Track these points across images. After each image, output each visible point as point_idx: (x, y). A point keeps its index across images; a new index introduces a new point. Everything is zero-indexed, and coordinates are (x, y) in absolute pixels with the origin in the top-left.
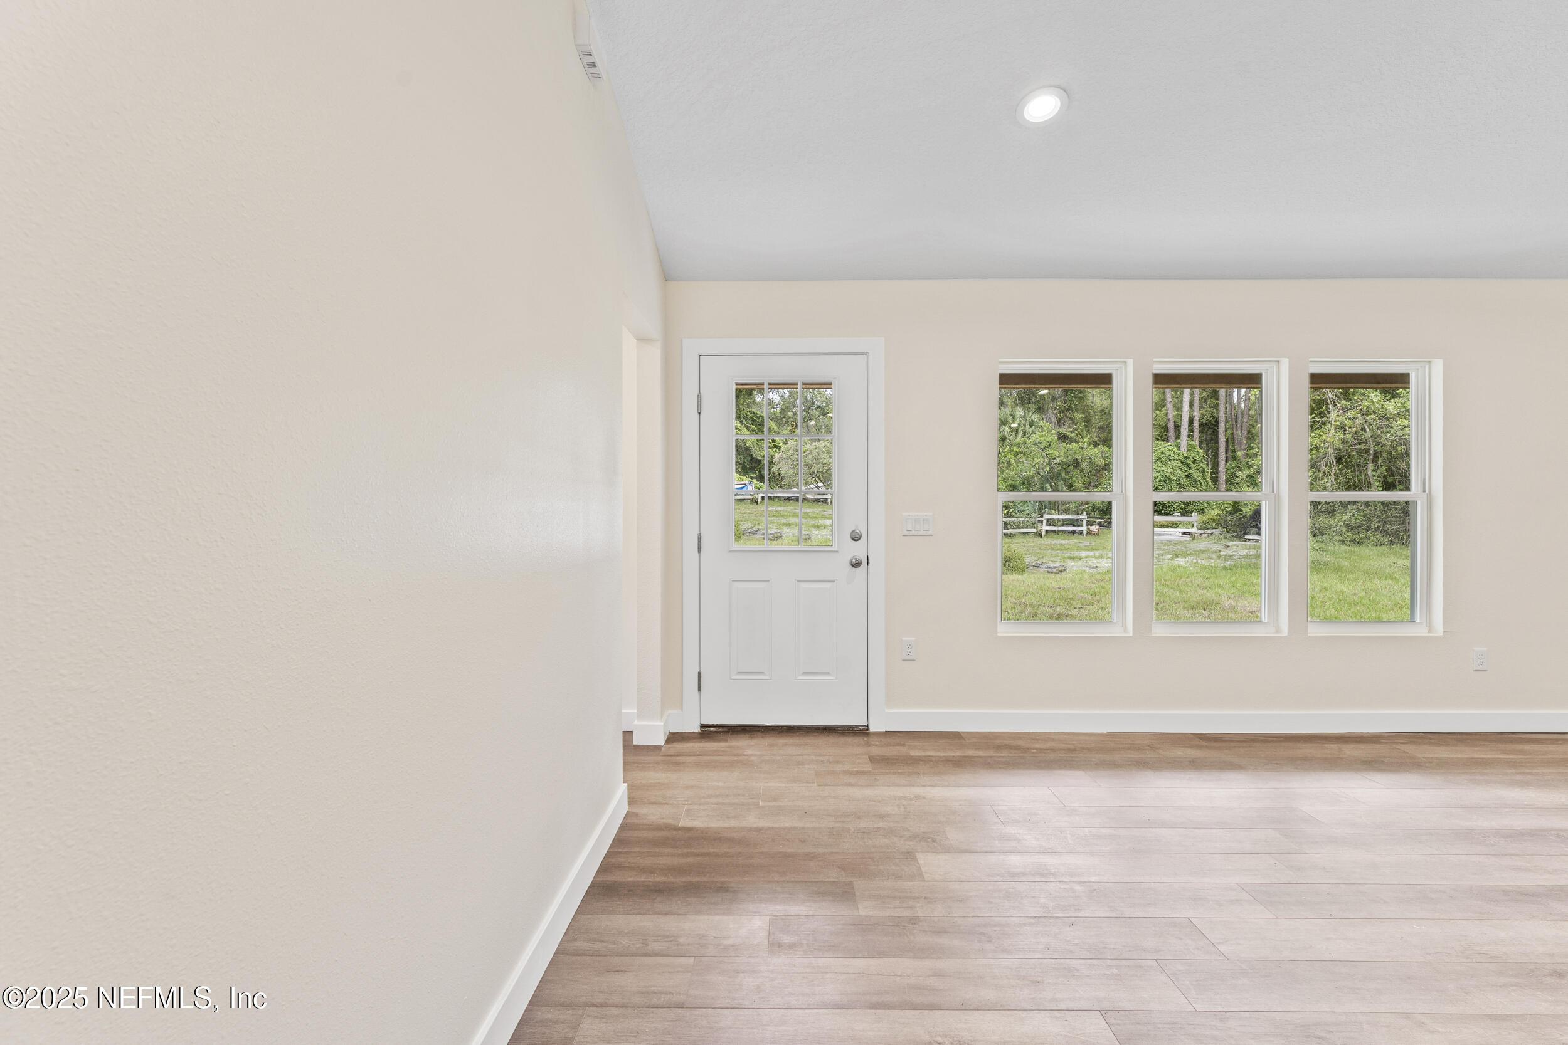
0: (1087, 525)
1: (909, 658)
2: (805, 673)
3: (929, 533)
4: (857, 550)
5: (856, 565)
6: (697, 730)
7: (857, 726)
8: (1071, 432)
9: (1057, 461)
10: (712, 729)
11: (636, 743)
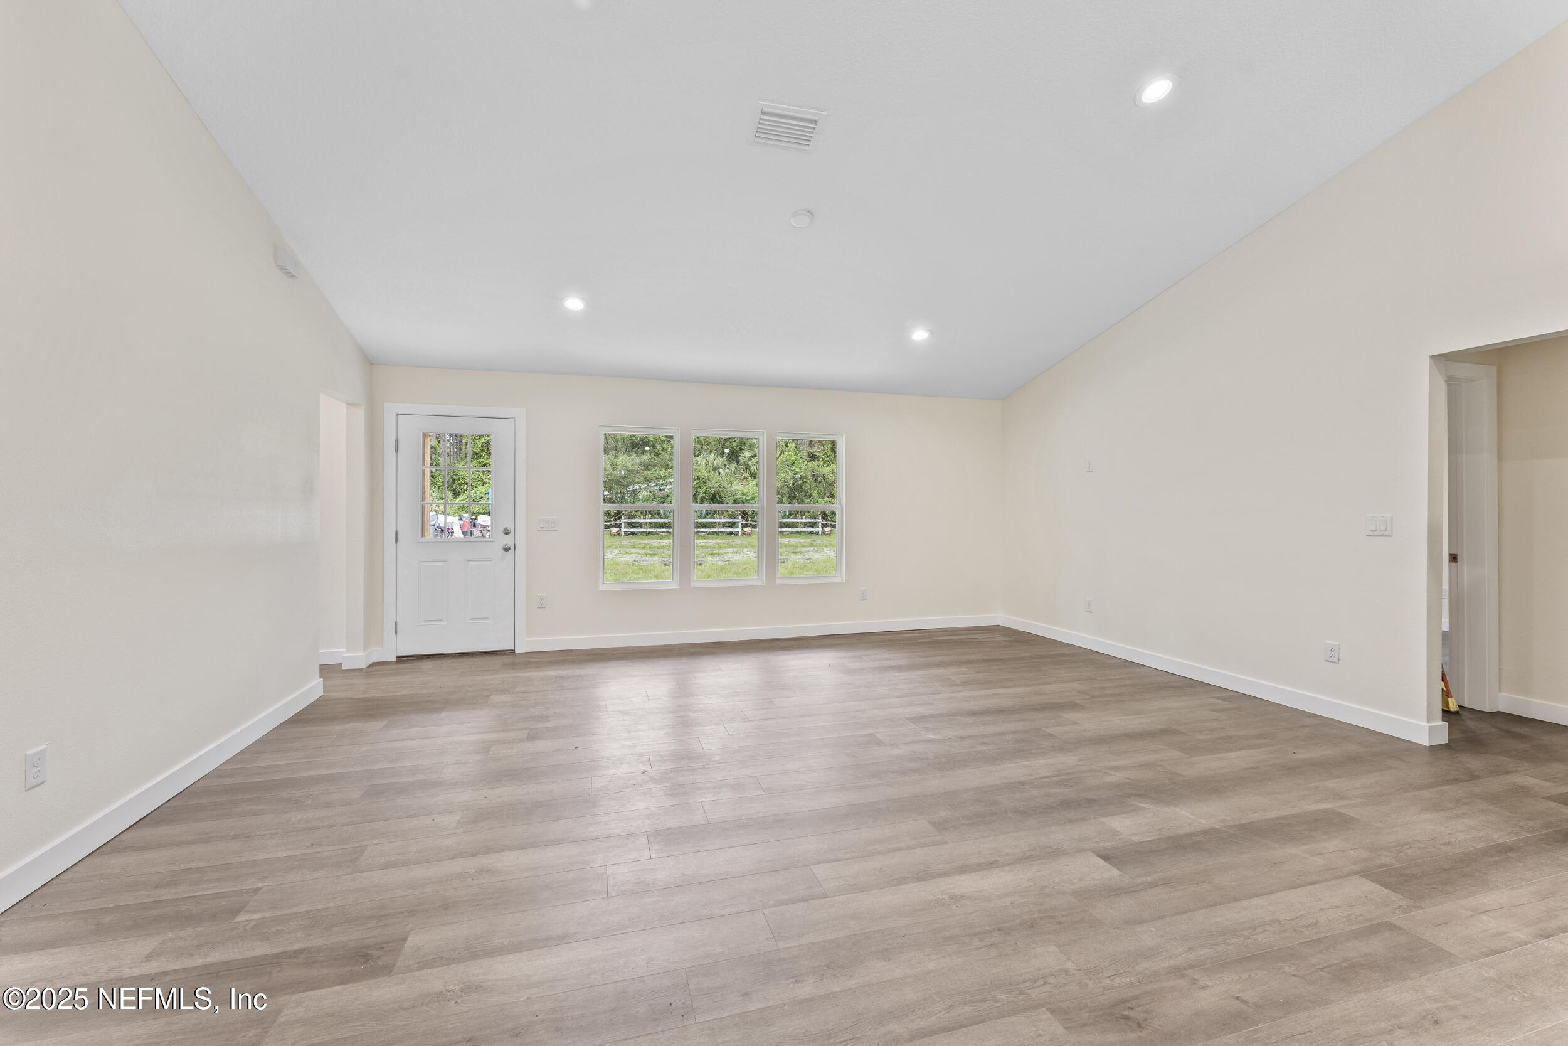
0: (822, 527)
1: (542, 606)
2: (472, 619)
3: (555, 529)
4: (508, 540)
5: (507, 549)
6: (394, 659)
7: (507, 651)
8: (820, 452)
9: (798, 475)
10: (405, 659)
11: (343, 668)
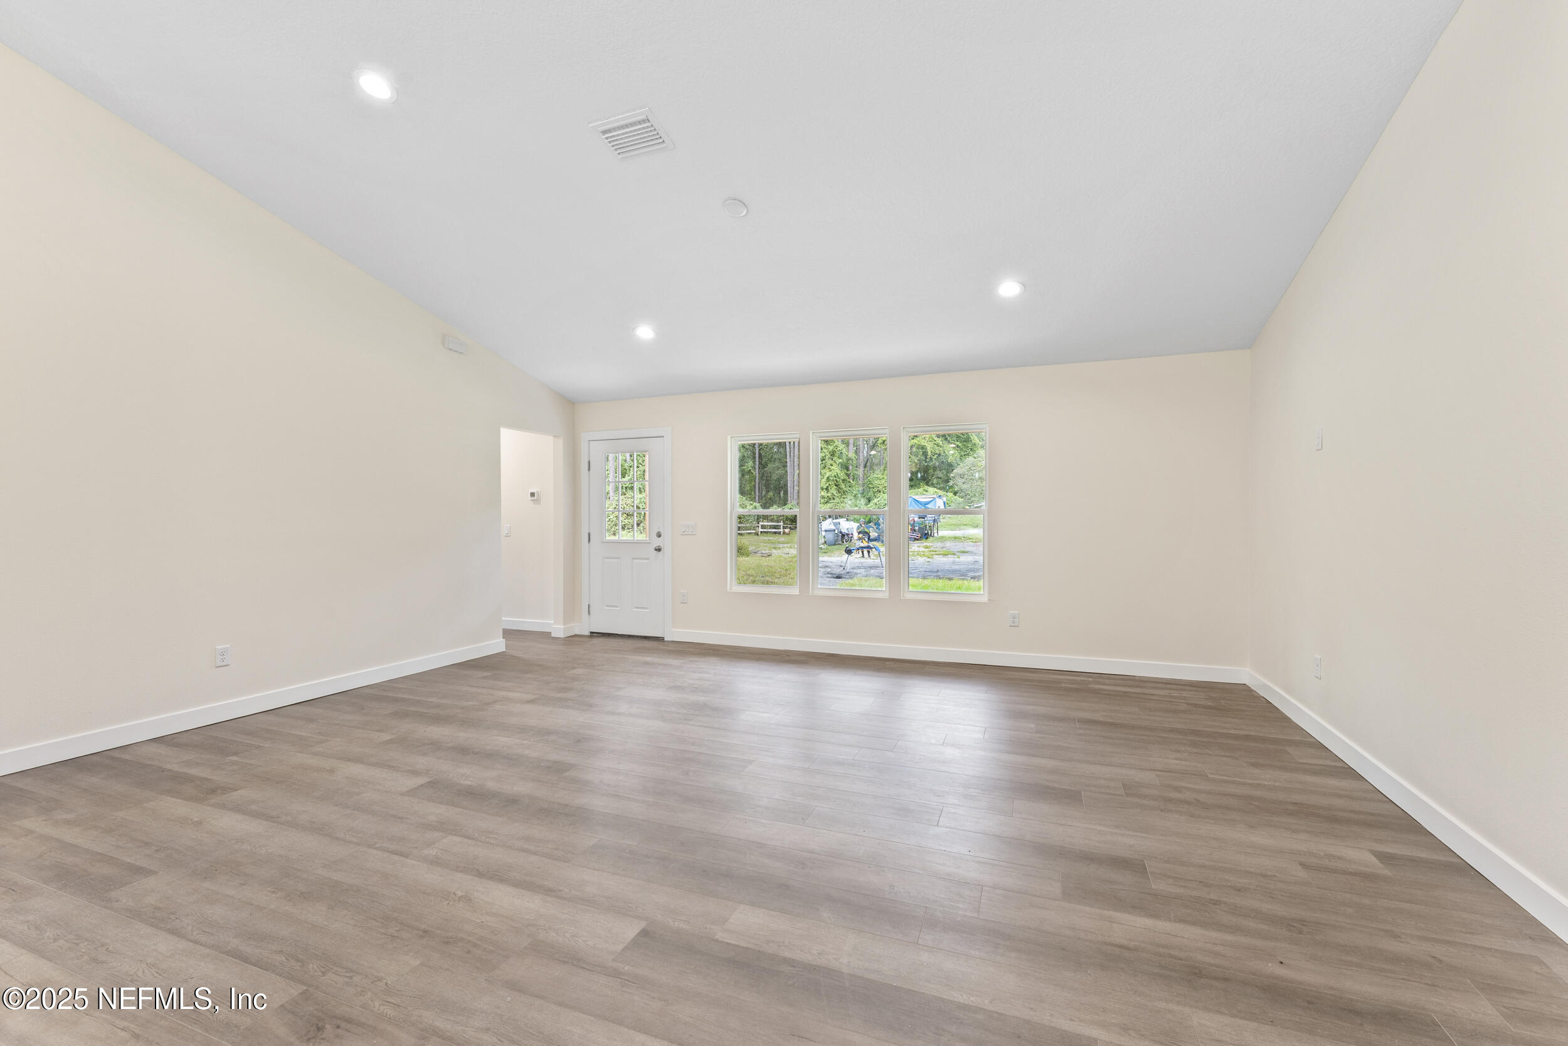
0: (783, 529)
3: (693, 533)
4: (659, 542)
5: (658, 550)
6: (589, 634)
7: (660, 638)
10: (595, 634)
11: (552, 636)
